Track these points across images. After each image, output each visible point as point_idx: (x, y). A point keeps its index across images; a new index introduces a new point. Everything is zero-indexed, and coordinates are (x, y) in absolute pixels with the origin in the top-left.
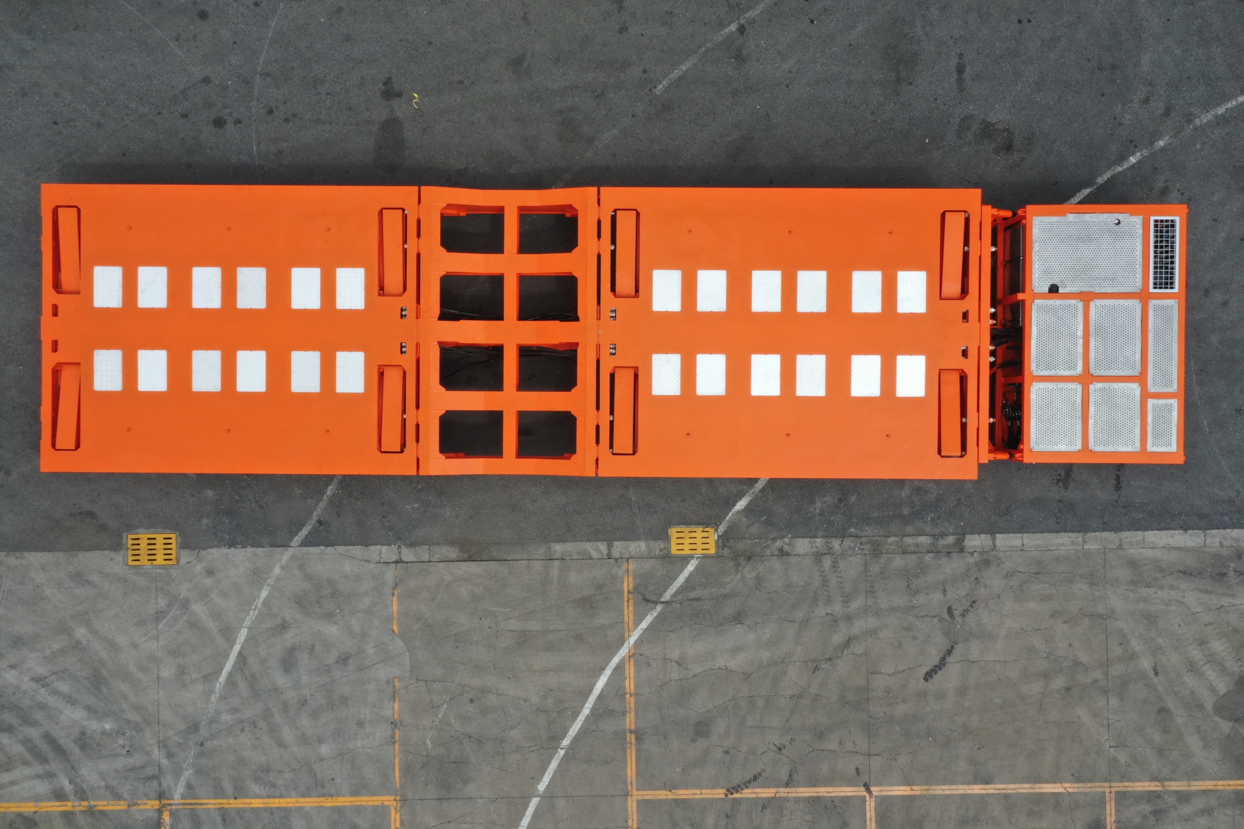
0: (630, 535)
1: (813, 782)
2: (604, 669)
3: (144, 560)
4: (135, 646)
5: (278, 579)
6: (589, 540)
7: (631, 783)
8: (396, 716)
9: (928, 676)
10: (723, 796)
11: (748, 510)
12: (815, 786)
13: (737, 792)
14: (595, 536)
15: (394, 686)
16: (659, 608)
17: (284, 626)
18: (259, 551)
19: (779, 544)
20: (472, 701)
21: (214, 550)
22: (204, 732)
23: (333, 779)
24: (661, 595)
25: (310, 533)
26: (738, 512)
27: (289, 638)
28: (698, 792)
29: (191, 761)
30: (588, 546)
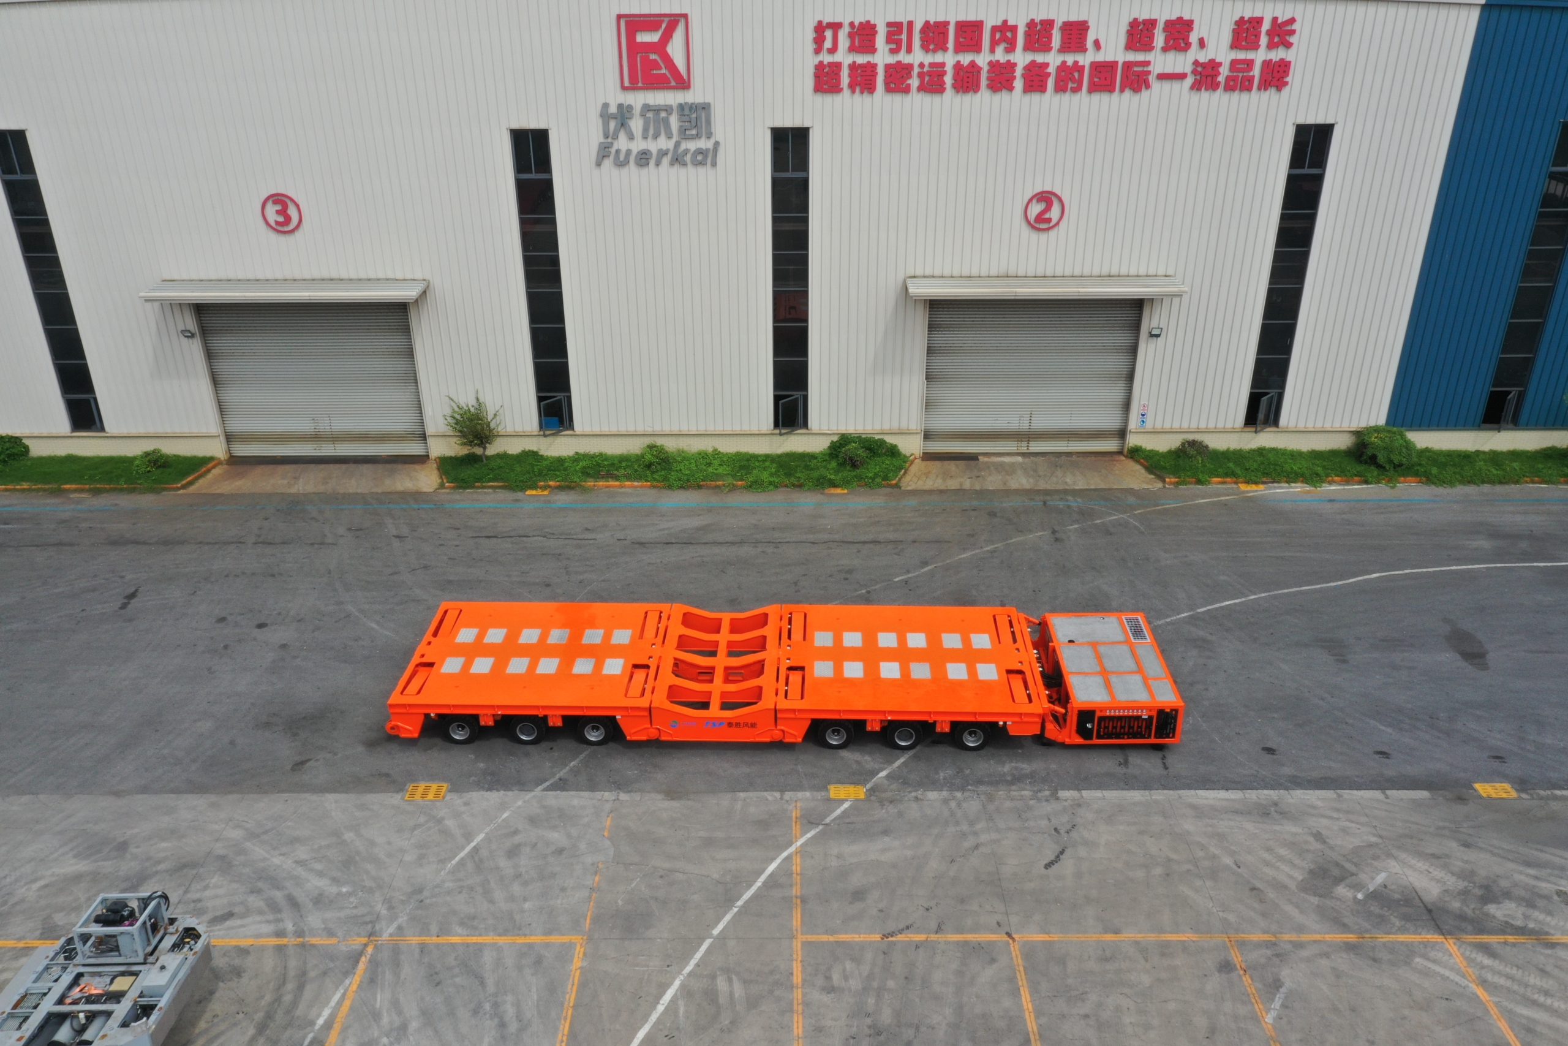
0: (799, 787)
1: (960, 930)
2: (775, 859)
3: (418, 797)
4: (389, 843)
5: (519, 807)
6: (767, 791)
7: (797, 930)
8: (595, 884)
9: (1048, 866)
10: (879, 939)
11: (888, 777)
12: (962, 934)
13: (892, 936)
14: (771, 788)
15: (598, 867)
16: (821, 827)
17: (516, 832)
18: (510, 793)
19: (914, 794)
20: (661, 877)
21: (474, 793)
22: (426, 893)
23: (529, 924)
24: (823, 820)
25: (551, 784)
26: (881, 778)
27: (517, 839)
28: (857, 936)
29: (408, 912)
30: (765, 794)
